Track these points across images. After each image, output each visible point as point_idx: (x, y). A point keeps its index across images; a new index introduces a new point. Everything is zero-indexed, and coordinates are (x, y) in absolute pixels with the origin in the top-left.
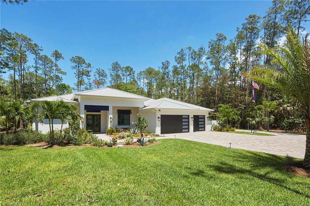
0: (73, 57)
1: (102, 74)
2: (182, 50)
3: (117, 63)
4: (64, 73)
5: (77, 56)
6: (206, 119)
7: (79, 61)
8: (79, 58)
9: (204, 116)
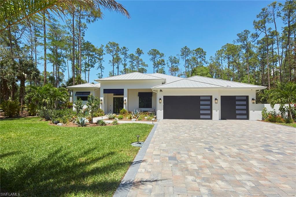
0: (150, 51)
1: (174, 61)
2: (263, 10)
3: (186, 48)
4: (147, 66)
5: (152, 49)
6: (250, 101)
7: (154, 53)
8: (155, 50)
9: (248, 97)
